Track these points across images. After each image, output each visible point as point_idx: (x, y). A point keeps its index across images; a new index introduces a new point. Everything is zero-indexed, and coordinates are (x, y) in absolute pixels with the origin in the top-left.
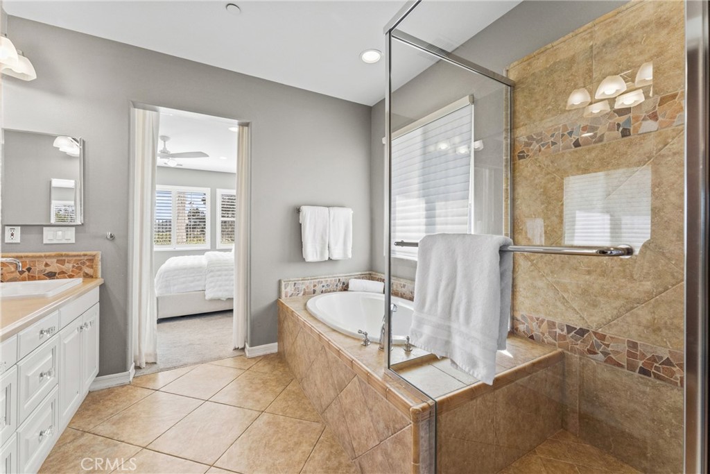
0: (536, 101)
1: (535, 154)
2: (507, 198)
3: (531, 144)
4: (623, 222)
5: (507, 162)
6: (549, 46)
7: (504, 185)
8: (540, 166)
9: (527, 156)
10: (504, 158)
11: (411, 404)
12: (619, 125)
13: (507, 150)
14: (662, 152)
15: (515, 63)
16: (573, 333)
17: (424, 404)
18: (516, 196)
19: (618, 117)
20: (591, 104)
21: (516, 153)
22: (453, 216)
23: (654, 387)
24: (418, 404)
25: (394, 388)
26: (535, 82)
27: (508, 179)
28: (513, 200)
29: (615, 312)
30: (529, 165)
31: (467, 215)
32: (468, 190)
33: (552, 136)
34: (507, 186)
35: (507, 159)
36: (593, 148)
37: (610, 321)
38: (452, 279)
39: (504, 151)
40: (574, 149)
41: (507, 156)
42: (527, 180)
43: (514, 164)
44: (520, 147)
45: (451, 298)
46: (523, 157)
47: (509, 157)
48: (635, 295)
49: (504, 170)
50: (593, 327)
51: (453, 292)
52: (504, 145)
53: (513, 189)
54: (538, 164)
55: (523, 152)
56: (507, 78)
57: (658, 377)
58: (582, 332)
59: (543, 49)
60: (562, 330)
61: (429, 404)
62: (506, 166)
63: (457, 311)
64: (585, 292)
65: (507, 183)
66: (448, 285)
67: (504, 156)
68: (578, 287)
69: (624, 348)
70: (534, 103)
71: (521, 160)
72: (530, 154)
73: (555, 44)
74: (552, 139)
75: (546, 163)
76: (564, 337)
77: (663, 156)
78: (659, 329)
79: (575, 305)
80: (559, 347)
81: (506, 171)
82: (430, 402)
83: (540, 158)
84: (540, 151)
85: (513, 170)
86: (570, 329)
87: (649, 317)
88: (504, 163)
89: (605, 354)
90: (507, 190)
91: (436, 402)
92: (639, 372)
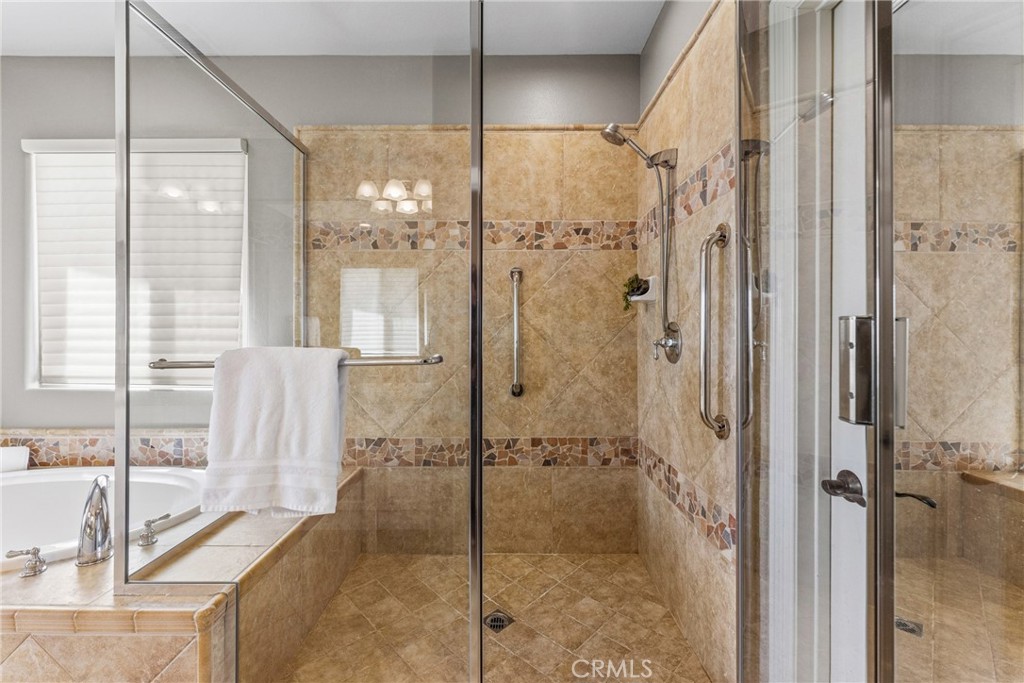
0: (334, 183)
1: (333, 246)
2: (298, 295)
3: (328, 234)
4: (394, 323)
5: (299, 248)
6: (348, 127)
7: (294, 278)
8: (338, 261)
9: (324, 246)
10: (295, 242)
11: (193, 609)
12: (409, 236)
13: (299, 233)
14: (438, 269)
15: (310, 127)
16: (371, 446)
17: (217, 597)
18: (310, 293)
19: (408, 229)
20: (379, 200)
21: (311, 240)
22: (211, 314)
23: (433, 474)
24: (203, 603)
25: (149, 606)
26: (334, 161)
27: (299, 270)
28: (307, 299)
29: (406, 414)
30: (326, 258)
31: (238, 315)
32: (240, 277)
33: (352, 230)
34: (299, 279)
35: (298, 245)
36: (389, 254)
37: (403, 424)
38: (278, 406)
39: (295, 233)
40: (372, 250)
41: (299, 240)
42: (323, 275)
43: (308, 253)
44: (314, 235)
45: (277, 431)
46: (318, 247)
47: (301, 243)
48: (420, 396)
49: (294, 257)
50: (390, 435)
51: (280, 421)
52: (295, 227)
53: (307, 285)
54: (336, 259)
55: (319, 240)
56: (298, 140)
57: (435, 464)
58: (381, 441)
59: (341, 128)
60: (361, 446)
61: (224, 594)
62: (298, 253)
63: (287, 445)
64: (382, 401)
65: (298, 275)
66: (271, 414)
67: (296, 239)
68: (376, 396)
69: (412, 446)
70: (332, 186)
71: (316, 250)
72: (328, 245)
73: (354, 128)
74: (351, 234)
75: (345, 259)
76: (362, 453)
77: (438, 273)
78: (436, 422)
79: (373, 416)
80: (359, 465)
81: (298, 260)
82: (226, 589)
83: (339, 252)
84: (339, 243)
85: (306, 261)
86: (369, 441)
87: (430, 413)
88: (295, 250)
89: (399, 457)
90: (298, 284)
91: (237, 584)
92: (424, 465)
